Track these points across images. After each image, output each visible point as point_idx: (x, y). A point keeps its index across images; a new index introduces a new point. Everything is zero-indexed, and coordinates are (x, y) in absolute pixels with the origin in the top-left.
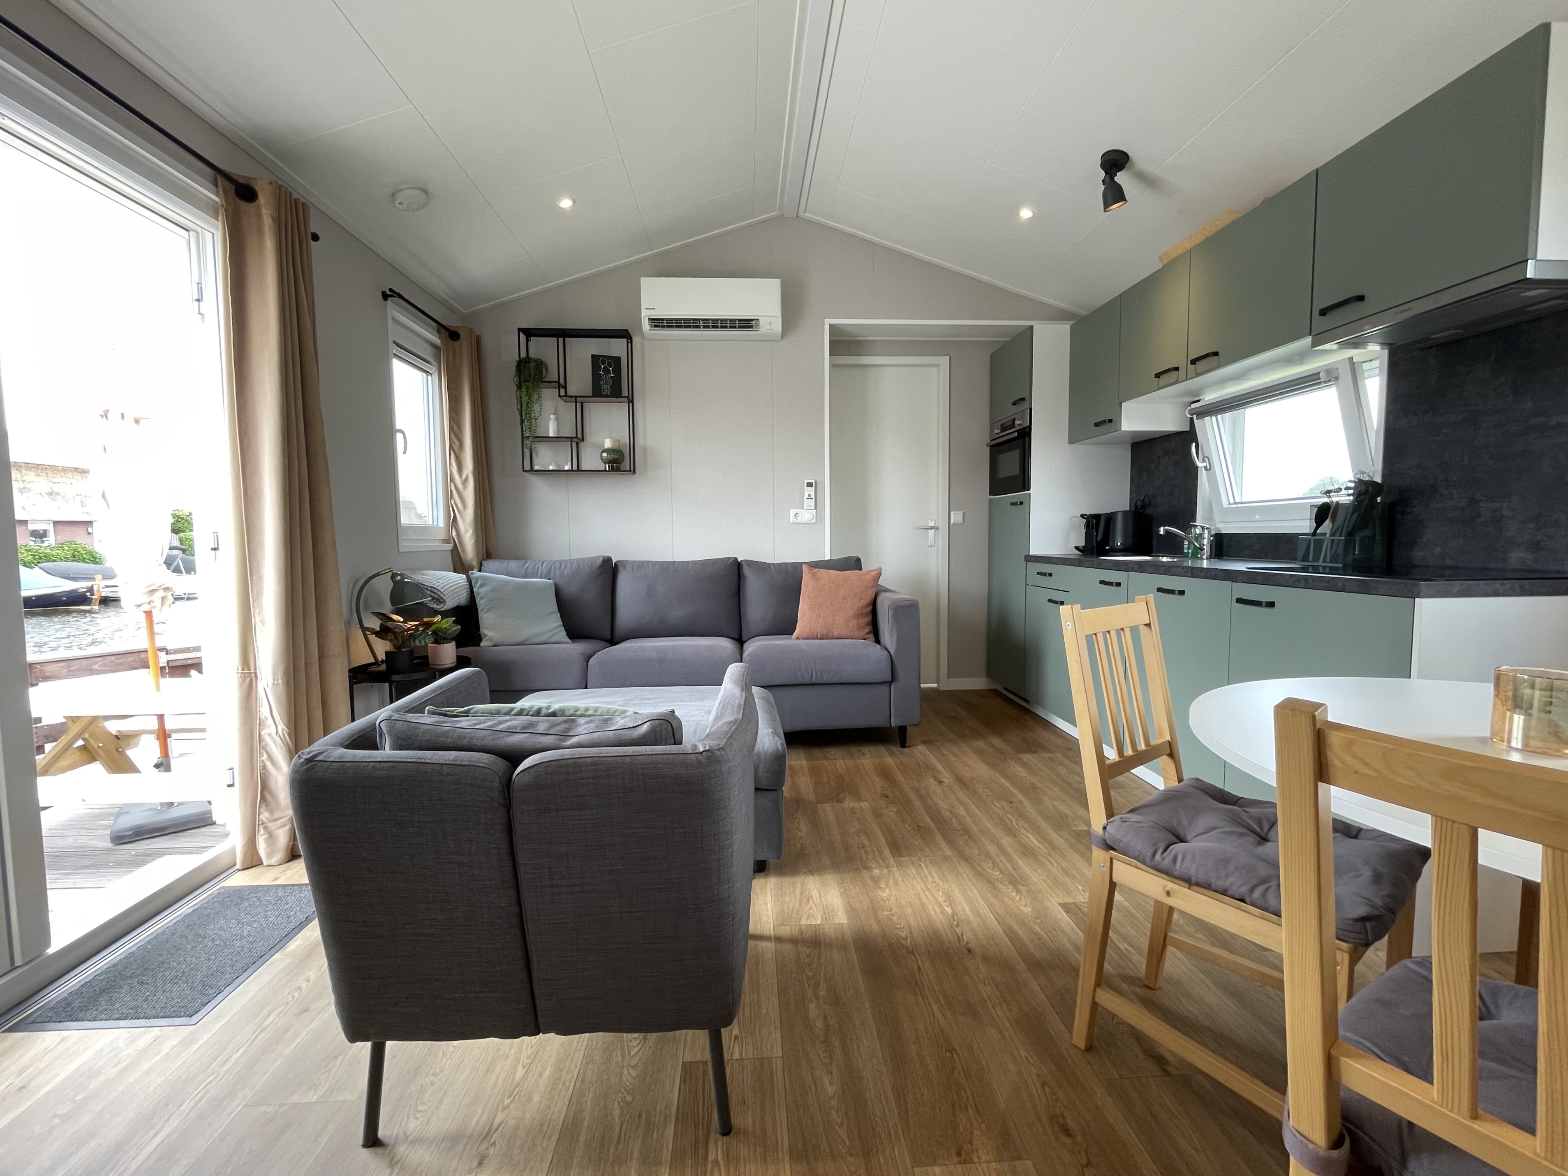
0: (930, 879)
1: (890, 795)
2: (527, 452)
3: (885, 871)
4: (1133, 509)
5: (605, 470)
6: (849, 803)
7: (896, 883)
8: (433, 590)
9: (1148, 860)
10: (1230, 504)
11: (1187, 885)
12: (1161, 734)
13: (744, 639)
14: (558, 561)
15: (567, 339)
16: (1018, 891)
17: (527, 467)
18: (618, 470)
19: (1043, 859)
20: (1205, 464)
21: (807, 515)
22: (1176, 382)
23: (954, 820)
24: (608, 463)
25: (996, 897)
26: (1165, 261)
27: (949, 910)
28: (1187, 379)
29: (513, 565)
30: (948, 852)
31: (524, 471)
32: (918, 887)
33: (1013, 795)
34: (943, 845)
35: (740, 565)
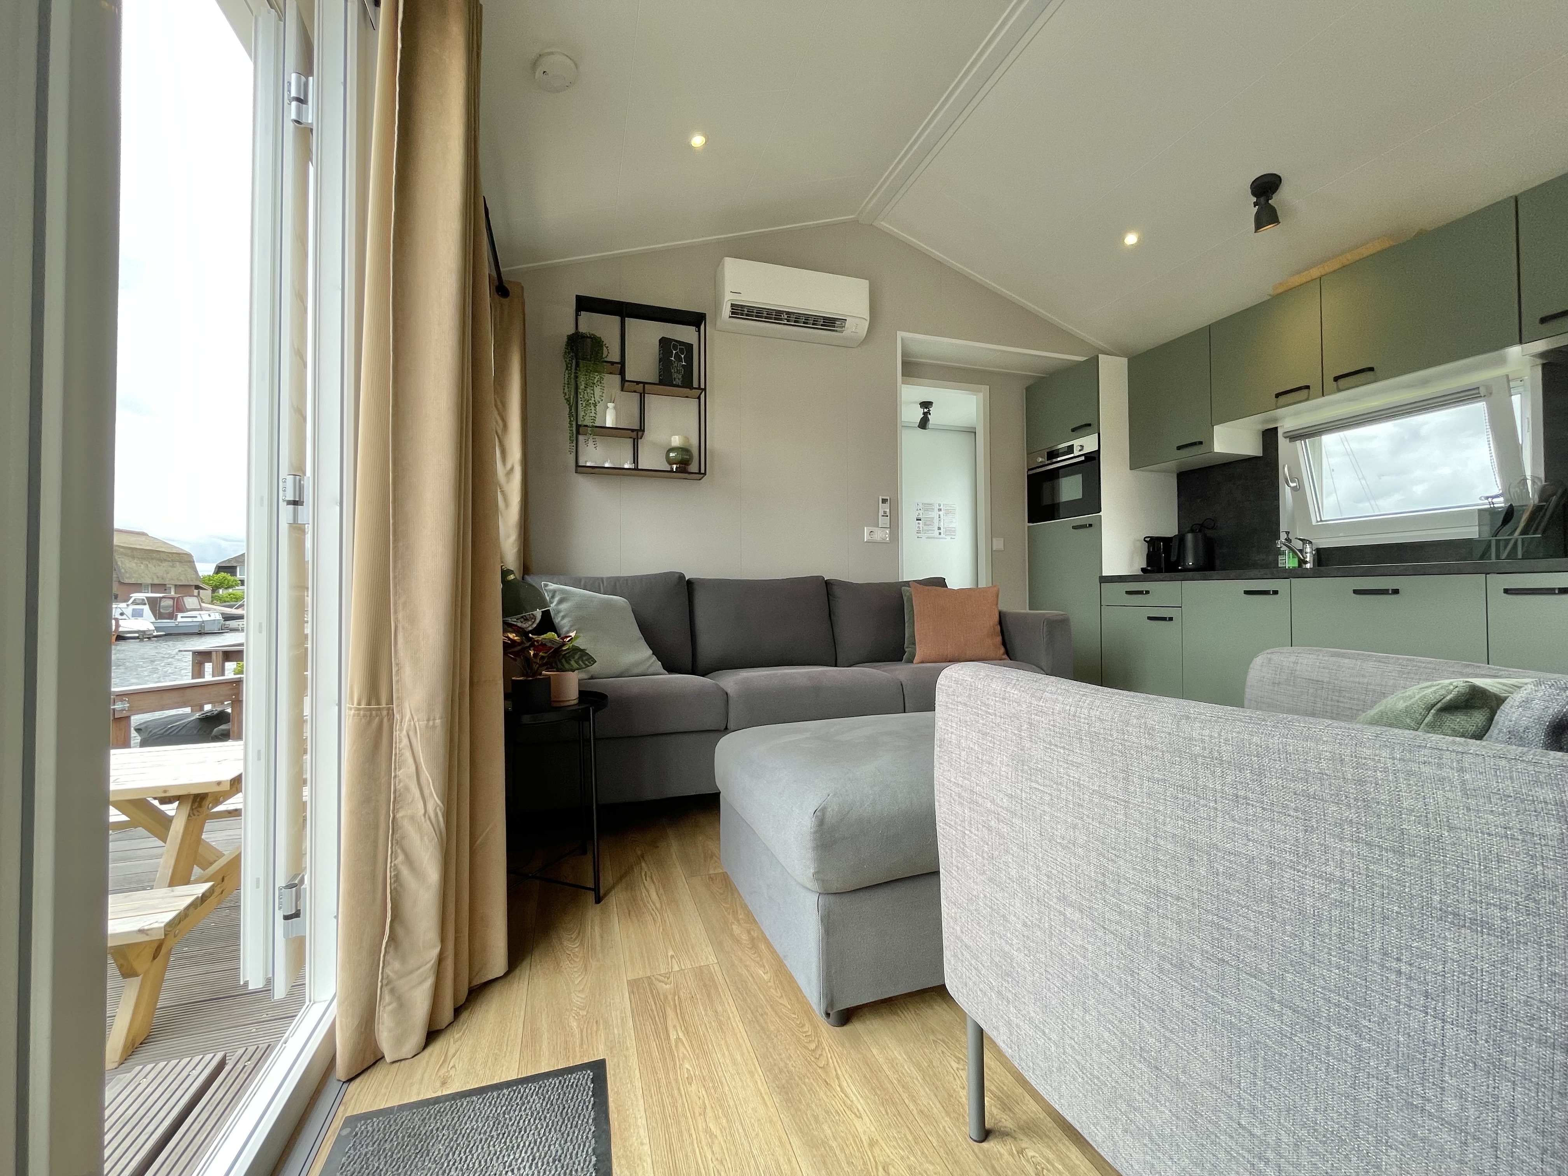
2: (573, 445)
5: (672, 471)
10: (1322, 522)
15: (626, 317)
17: (571, 462)
18: (685, 472)
20: (1294, 485)
21: (881, 533)
24: (675, 464)
26: (1279, 291)
28: (1320, 397)
31: (567, 466)
35: (828, 584)
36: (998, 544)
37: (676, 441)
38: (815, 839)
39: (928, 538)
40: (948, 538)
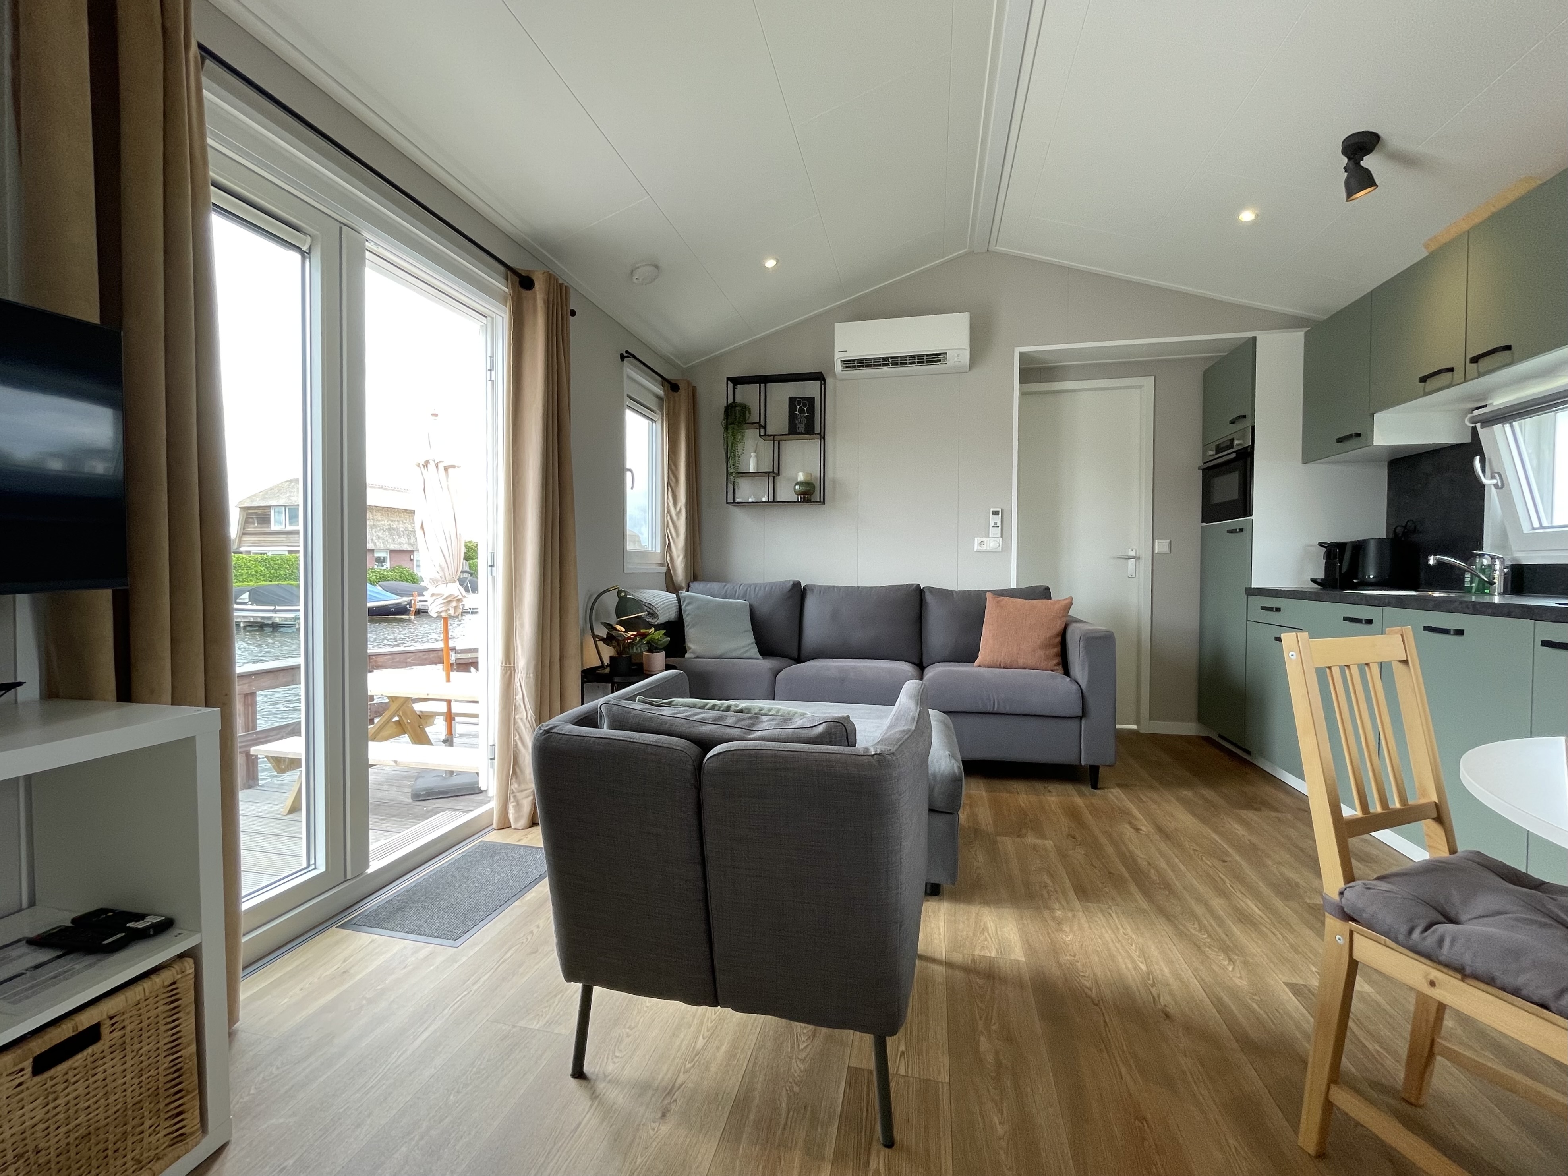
0: (1121, 930)
1: (1077, 836)
2: (731, 486)
3: (1070, 914)
4: (1391, 536)
5: (798, 501)
6: (1031, 839)
7: (1081, 928)
8: (649, 606)
9: (1401, 938)
10: (1534, 529)
11: (1459, 976)
12: (1424, 793)
13: (925, 665)
14: (753, 584)
15: (768, 385)
16: (1230, 960)
17: (730, 500)
18: (809, 501)
19: (1265, 929)
20: (1494, 481)
21: (992, 543)
22: (1450, 386)
23: (1152, 871)
24: (801, 495)
25: (1202, 963)
26: (1433, 247)
27: (1143, 967)
28: (1465, 381)
29: (715, 586)
30: (1145, 905)
31: (727, 503)
32: (1106, 936)
33: (1227, 853)
34: (1138, 896)
35: (922, 592)
36: (1161, 546)
37: (801, 477)
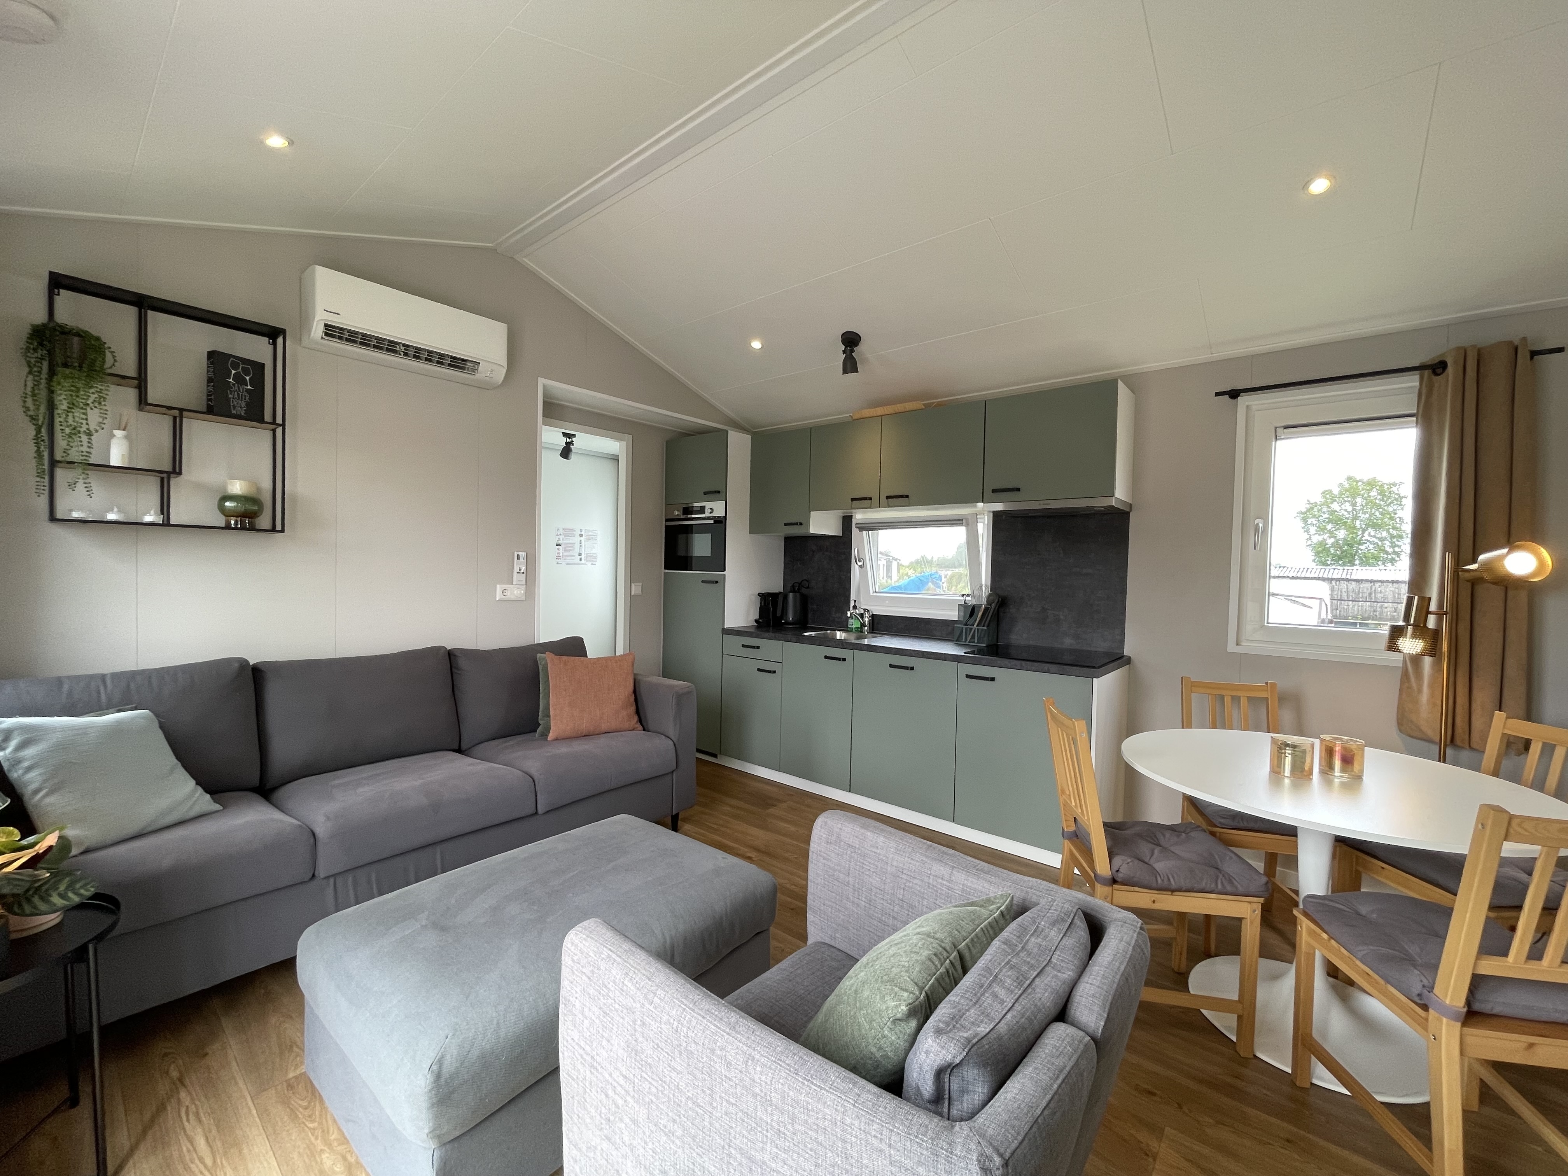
5: (227, 527)
10: (874, 592)
11: (1170, 893)
13: (465, 748)
15: (149, 312)
18: (253, 528)
20: (861, 563)
21: (516, 591)
22: (868, 508)
24: (234, 516)
26: (856, 417)
28: (878, 507)
35: (451, 656)
36: (636, 589)
37: (237, 488)
38: (431, 1098)
39: (568, 564)
40: (589, 564)
